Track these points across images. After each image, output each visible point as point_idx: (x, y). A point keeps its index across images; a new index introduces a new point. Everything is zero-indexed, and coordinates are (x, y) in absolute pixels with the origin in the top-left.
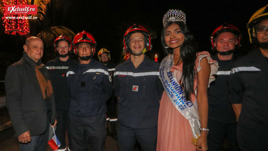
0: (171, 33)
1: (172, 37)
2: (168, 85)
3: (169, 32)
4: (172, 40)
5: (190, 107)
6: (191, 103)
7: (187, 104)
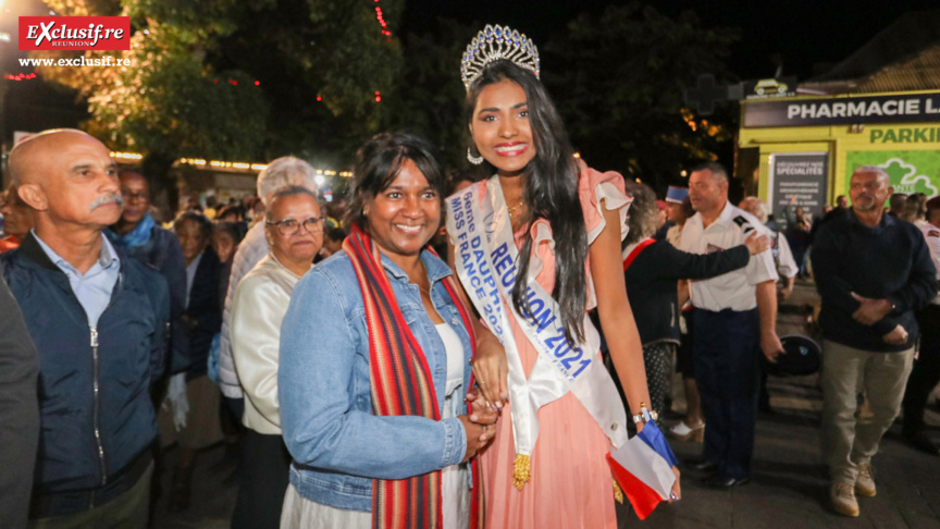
0: (502, 115)
1: (507, 133)
2: (476, 253)
3: (496, 110)
4: (506, 141)
5: (575, 375)
6: (580, 360)
7: (566, 364)
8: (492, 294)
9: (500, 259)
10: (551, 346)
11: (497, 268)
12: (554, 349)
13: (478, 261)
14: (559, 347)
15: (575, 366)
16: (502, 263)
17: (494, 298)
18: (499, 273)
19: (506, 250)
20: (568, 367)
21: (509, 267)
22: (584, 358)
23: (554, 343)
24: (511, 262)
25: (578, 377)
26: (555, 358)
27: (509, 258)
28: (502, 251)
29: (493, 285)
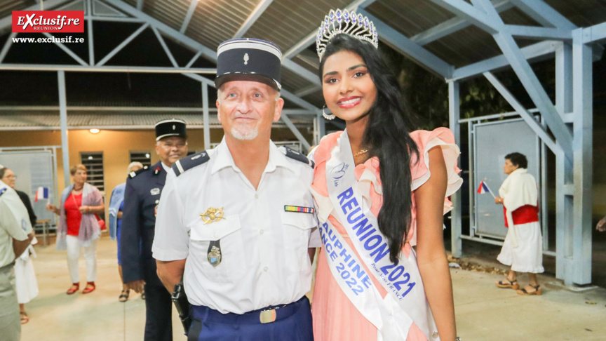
5: (404, 295)
6: (408, 283)
7: (397, 285)
8: (341, 254)
9: (346, 201)
10: (386, 272)
11: (343, 208)
12: (388, 275)
13: (327, 231)
14: (393, 273)
15: (404, 287)
16: (349, 204)
17: (344, 257)
18: (345, 212)
19: (352, 193)
20: (399, 288)
21: (354, 208)
22: (411, 281)
23: (388, 270)
24: (356, 204)
25: (406, 296)
26: (389, 282)
27: (354, 200)
28: (348, 194)
29: (341, 247)
